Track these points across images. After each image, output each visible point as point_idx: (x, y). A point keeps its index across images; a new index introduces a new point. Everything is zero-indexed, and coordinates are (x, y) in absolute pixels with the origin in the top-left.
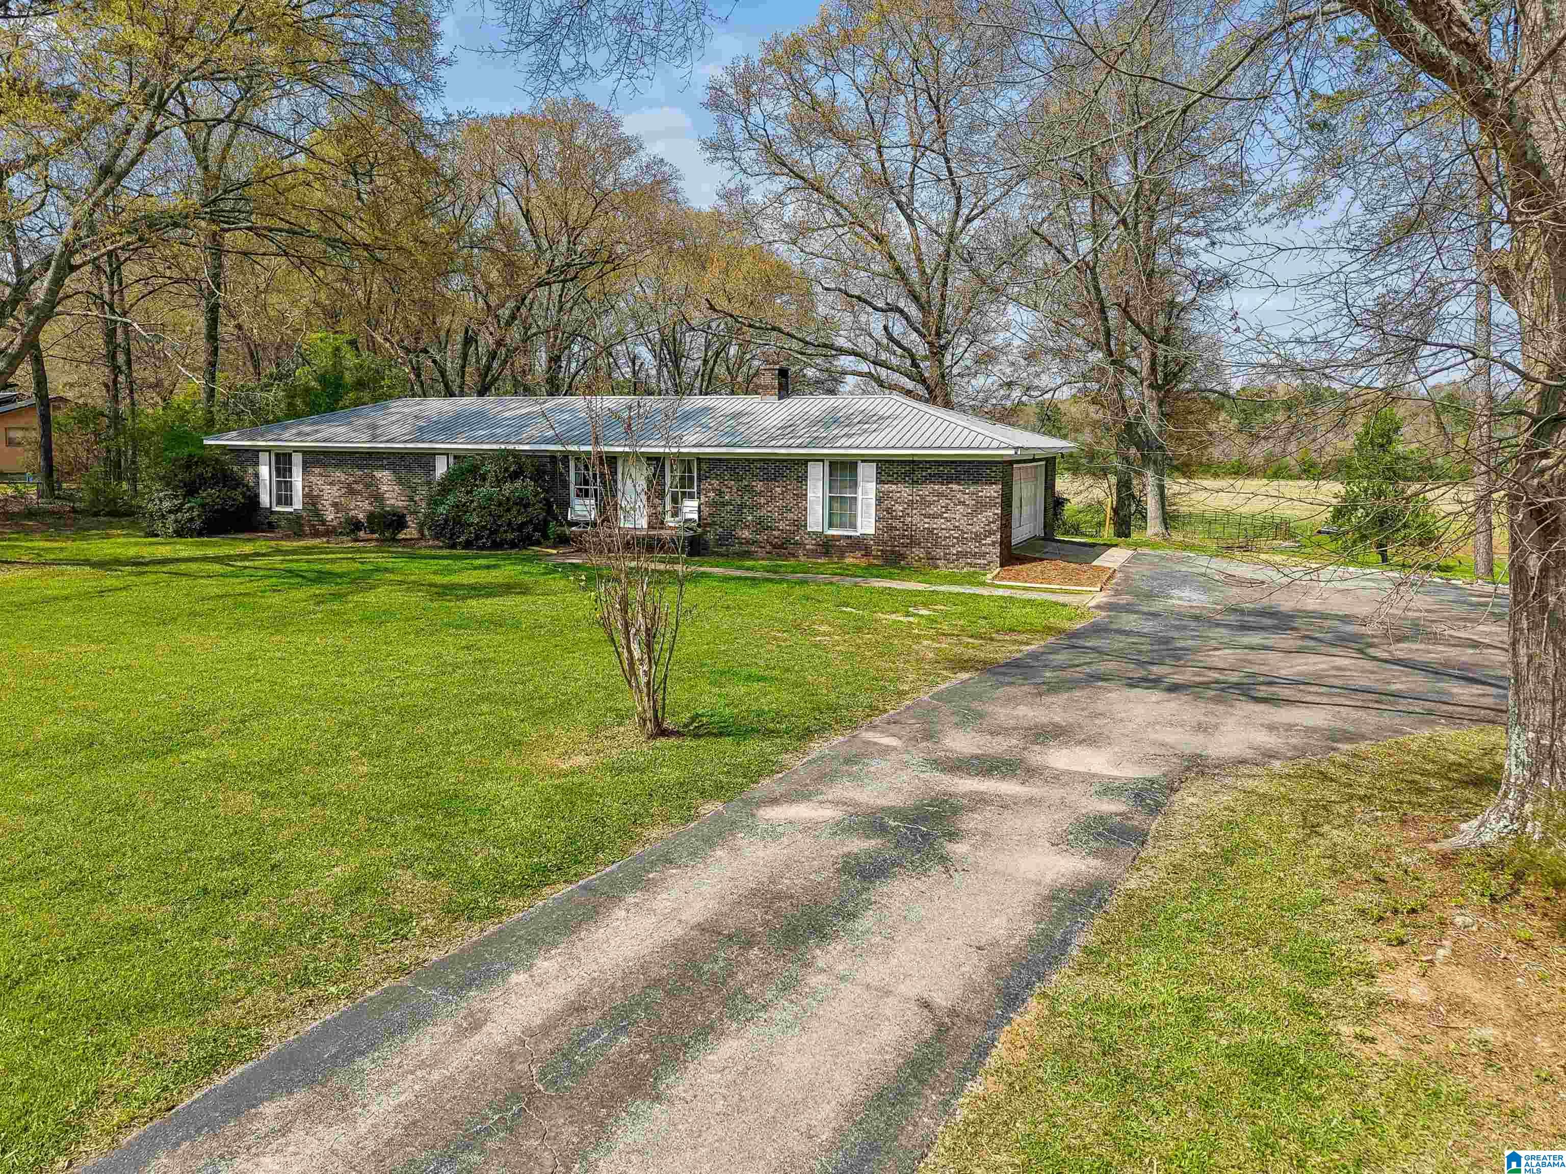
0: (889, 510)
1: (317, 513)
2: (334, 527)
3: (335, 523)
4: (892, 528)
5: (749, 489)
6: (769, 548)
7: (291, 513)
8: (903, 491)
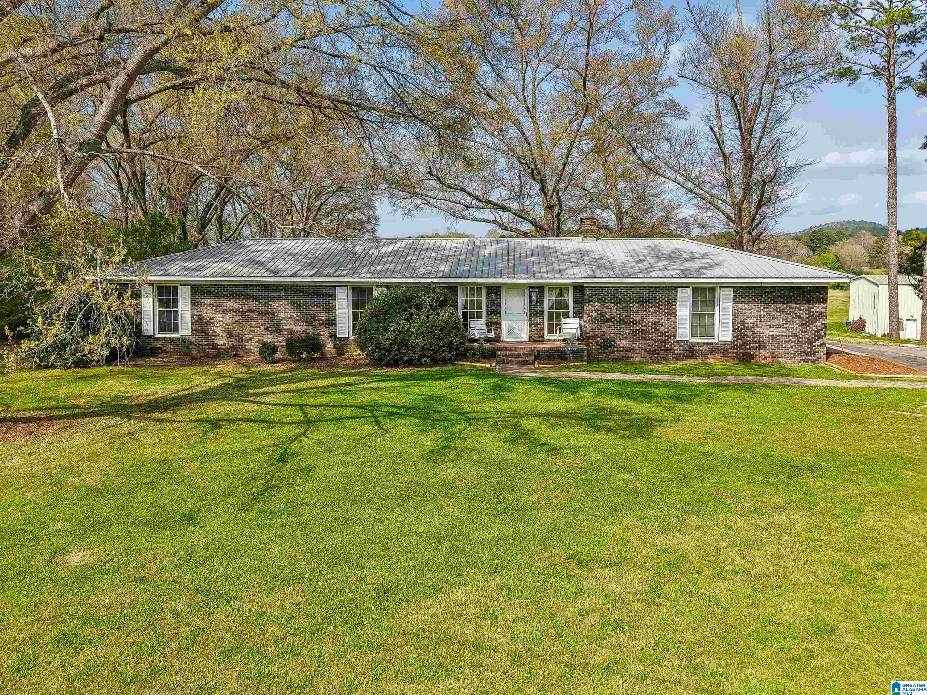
0: (743, 323)
1: (207, 339)
2: (226, 350)
3: (227, 346)
4: (744, 336)
5: (627, 309)
6: (643, 353)
7: (178, 339)
8: (754, 309)
